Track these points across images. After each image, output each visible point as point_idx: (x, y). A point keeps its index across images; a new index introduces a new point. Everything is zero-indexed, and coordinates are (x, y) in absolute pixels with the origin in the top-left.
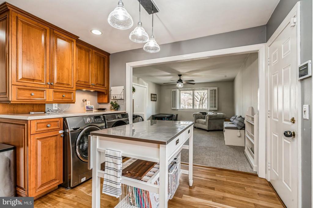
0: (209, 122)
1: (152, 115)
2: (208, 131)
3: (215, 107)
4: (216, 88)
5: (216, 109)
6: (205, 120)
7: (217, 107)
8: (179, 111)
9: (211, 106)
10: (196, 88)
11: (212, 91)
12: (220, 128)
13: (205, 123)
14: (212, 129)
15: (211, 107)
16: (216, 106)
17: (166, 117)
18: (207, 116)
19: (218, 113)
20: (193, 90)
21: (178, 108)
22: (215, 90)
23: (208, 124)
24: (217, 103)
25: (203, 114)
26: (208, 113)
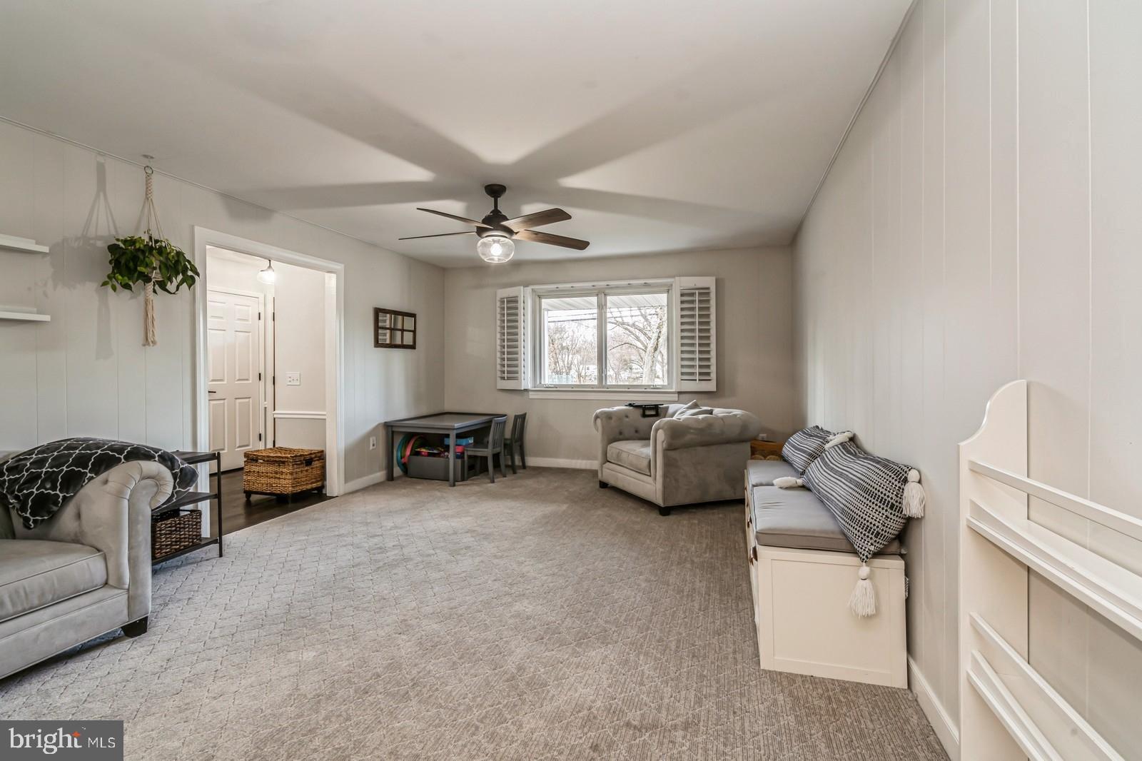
0: (669, 464)
1: (383, 421)
2: (665, 511)
3: (705, 375)
4: (709, 282)
5: (711, 386)
6: (648, 451)
7: (713, 376)
8: (532, 396)
9: (683, 374)
10: (612, 283)
11: (693, 295)
12: (729, 494)
13: (648, 470)
14: (687, 501)
15: (686, 375)
16: (708, 374)
17: (453, 434)
18: (657, 430)
19: (719, 412)
20: (602, 293)
21: (526, 382)
22: (705, 292)
23: (665, 476)
24: (713, 354)
25: (644, 416)
26: (672, 408)
